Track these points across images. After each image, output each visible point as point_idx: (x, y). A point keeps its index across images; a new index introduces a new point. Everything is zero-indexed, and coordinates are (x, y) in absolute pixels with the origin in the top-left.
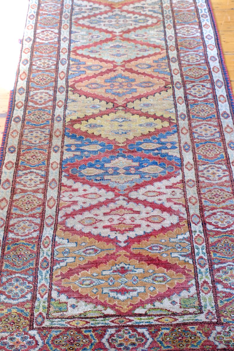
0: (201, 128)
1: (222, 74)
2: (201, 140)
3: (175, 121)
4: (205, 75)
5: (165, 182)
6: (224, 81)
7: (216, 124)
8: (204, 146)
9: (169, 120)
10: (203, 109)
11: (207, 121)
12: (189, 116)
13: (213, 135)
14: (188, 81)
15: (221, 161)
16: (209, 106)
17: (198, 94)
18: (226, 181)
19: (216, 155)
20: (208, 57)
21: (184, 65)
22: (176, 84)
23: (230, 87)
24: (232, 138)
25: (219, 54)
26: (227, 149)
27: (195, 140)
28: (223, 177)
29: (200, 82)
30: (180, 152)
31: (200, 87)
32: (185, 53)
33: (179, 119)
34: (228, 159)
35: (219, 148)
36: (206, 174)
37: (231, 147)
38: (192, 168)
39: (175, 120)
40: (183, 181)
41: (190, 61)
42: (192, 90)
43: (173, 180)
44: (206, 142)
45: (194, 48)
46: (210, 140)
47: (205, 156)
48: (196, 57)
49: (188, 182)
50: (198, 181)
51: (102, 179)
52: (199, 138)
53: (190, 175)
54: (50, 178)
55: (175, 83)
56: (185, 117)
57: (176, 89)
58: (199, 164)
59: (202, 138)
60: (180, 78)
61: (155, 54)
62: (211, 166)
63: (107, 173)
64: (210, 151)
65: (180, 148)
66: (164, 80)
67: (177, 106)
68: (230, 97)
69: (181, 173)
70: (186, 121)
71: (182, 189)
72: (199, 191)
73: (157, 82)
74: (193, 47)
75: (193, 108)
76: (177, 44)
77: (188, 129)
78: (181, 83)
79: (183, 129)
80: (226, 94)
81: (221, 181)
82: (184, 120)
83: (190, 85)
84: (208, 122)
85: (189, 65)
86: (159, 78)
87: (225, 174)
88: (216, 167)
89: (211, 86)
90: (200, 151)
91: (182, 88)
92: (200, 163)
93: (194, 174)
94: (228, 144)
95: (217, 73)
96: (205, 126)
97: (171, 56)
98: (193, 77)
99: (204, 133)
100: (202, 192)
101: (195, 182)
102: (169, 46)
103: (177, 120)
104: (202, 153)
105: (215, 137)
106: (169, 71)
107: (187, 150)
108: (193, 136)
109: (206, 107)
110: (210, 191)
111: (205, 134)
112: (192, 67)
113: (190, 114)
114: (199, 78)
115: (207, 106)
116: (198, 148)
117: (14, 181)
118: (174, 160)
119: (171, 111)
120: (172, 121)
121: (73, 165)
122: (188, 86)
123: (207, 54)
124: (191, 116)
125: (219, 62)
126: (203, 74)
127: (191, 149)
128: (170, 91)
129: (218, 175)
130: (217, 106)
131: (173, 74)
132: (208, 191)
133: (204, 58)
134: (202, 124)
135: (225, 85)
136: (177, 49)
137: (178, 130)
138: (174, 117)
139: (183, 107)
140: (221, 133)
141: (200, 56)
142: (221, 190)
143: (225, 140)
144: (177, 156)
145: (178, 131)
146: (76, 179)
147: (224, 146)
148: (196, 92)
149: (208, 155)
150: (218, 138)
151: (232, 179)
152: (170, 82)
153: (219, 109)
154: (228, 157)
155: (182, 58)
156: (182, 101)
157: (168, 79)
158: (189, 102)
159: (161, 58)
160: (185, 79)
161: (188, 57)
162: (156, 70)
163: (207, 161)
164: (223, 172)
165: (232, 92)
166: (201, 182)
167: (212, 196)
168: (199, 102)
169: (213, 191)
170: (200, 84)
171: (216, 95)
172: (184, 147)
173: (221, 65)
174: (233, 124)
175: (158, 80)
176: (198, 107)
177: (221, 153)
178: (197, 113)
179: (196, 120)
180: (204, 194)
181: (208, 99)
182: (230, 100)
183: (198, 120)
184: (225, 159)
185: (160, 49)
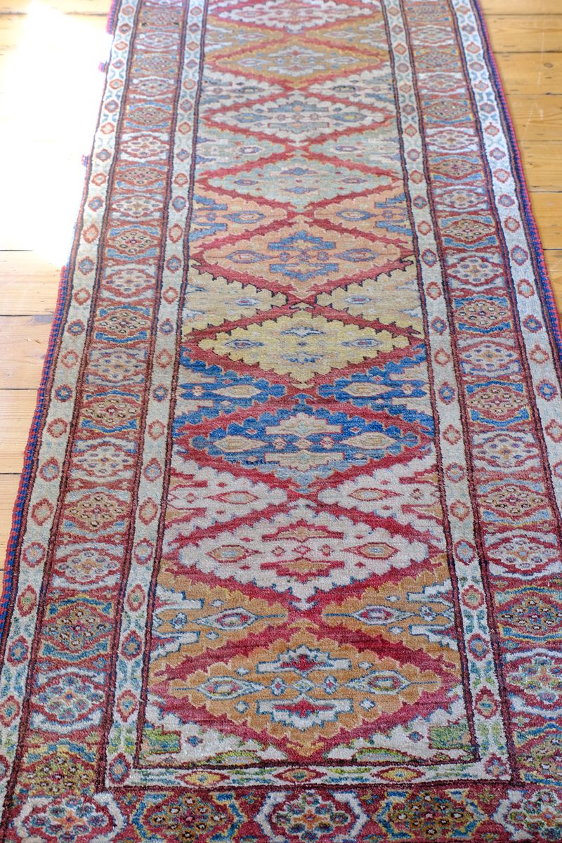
0: (479, 351)
1: (525, 234)
2: (478, 377)
3: (422, 336)
4: (487, 235)
5: (399, 470)
6: (530, 249)
7: (511, 342)
8: (484, 390)
9: (409, 332)
10: (484, 309)
11: (491, 336)
12: (452, 325)
13: (505, 367)
14: (450, 248)
15: (523, 424)
16: (496, 303)
17: (473, 277)
18: (532, 469)
19: (512, 411)
20: (494, 197)
21: (443, 214)
22: (424, 254)
23: (542, 264)
24: (547, 374)
25: (518, 190)
26: (535, 399)
27: (465, 379)
28: (526, 459)
29: (477, 250)
30: (432, 404)
31: (476, 261)
32: (445, 187)
33: (431, 330)
34: (537, 420)
35: (517, 395)
36: (490, 452)
37: (544, 394)
38: (458, 439)
39: (422, 332)
40: (437, 468)
41: (456, 206)
42: (459, 268)
43: (416, 465)
44: (490, 383)
45: (465, 176)
46: (498, 377)
47: (487, 413)
48: (469, 196)
49: (449, 469)
50: (471, 469)
51: (261, 461)
52: (475, 373)
53: (454, 454)
54: (146, 458)
55: (421, 253)
56: (444, 327)
57: (424, 266)
58: (473, 431)
59: (481, 373)
60: (433, 241)
61: (380, 189)
62: (500, 435)
63: (270, 447)
64: (498, 402)
65: (432, 394)
66: (398, 246)
67: (427, 302)
68: (543, 284)
69: (434, 449)
70: (447, 337)
71: (436, 484)
72: (474, 490)
73: (384, 249)
74: (461, 174)
75: (462, 308)
76: (428, 168)
77: (449, 352)
78: (435, 252)
79: (438, 353)
80: (534, 278)
81: (521, 468)
82: (441, 334)
83: (455, 256)
84: (494, 340)
85: (452, 214)
86: (387, 241)
87: (532, 454)
88: (511, 437)
89: (501, 259)
90: (476, 403)
91: (438, 264)
92: (476, 428)
93: (463, 452)
94: (539, 388)
95: (513, 231)
96: (487, 347)
97: (413, 195)
98: (461, 241)
99: (484, 363)
100: (479, 492)
101: (465, 471)
102: (410, 172)
103: (427, 334)
104: (479, 406)
105: (509, 371)
106: (409, 227)
107: (446, 400)
108: (461, 368)
109: (489, 305)
110: (498, 490)
111: (487, 365)
112: (459, 218)
113: (456, 322)
114: (475, 241)
115: (492, 304)
116: (472, 396)
117: (68, 464)
118: (418, 421)
119: (413, 313)
120: (415, 335)
121: (197, 429)
122: (451, 260)
123: (493, 190)
124: (457, 326)
125: (519, 209)
126: (484, 233)
127: (456, 396)
128: (412, 270)
129: (515, 454)
130: (514, 303)
131: (418, 234)
132: (493, 491)
133: (486, 198)
134: (481, 343)
135: (531, 258)
136: (428, 179)
137: (428, 354)
138: (419, 327)
139: (439, 304)
140: (523, 362)
141: (478, 194)
142: (523, 488)
143: (531, 378)
144: (426, 413)
145: (427, 358)
146: (201, 459)
147: (530, 391)
148: (469, 273)
149: (493, 412)
150: (516, 373)
151: (547, 464)
152: (411, 251)
153: (518, 311)
154: (536, 415)
155: (437, 199)
156: (438, 291)
157: (406, 243)
158: (453, 294)
159: (393, 197)
160: (444, 243)
161: (451, 197)
162: (381, 224)
163: (491, 425)
164: (527, 449)
165: (547, 274)
166: (479, 470)
167: (502, 501)
168: (475, 295)
169: (503, 491)
170: (478, 254)
171: (512, 281)
172: (441, 392)
173: (523, 214)
174: (550, 343)
175: (385, 247)
176: (473, 304)
177: (522, 406)
178: (470, 318)
179: (467, 333)
180: (484, 496)
181: (495, 288)
182: (543, 291)
183: (472, 334)
184: (530, 419)
185: (390, 179)
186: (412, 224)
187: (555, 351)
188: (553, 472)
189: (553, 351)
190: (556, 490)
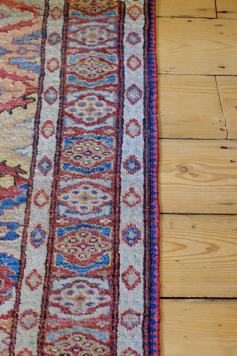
0: (76, 193)
1: (145, 72)
2: (71, 219)
3: (27, 177)
4: (109, 73)
6: (145, 88)
7: (108, 184)
8: (73, 234)
9: (17, 171)
10: (90, 149)
11: (91, 177)
12: (57, 164)
13: (97, 210)
14: (72, 86)
15: (102, 270)
16: (103, 143)
17: (87, 116)
18: (102, 318)
19: (94, 256)
20: (123, 34)
21: (73, 51)
22: (48, 91)
23: (154, 103)
24: (135, 217)
25: (146, 28)
26: (118, 244)
27: (58, 221)
28: (97, 307)
29: (96, 89)
30: (22, 247)
31: (94, 99)
32: (79, 23)
33: (37, 170)
34: (116, 266)
35: (104, 239)
36: (65, 299)
37: (128, 239)
38: (38, 284)
39: (29, 173)
40: (13, 314)
41: (87, 43)
42: (76, 107)
44: (80, 227)
45: (101, 13)
46: (89, 221)
47: (71, 258)
48: (100, 32)
49: (24, 315)
50: (45, 315)
52: (69, 215)
55: (44, 91)
56: (49, 167)
57: (44, 104)
58: (55, 276)
59: (74, 216)
60: (58, 79)
61: (21, 25)
62: (79, 281)
64: (83, 246)
65: (25, 236)
66: (25, 83)
67: (40, 141)
68: (150, 124)
69: (14, 294)
70: (50, 177)
71: (8, 331)
72: (43, 338)
73: (11, 86)
74: (98, 11)
75: (71, 148)
76: (68, 4)
77: (49, 193)
78: (58, 90)
79: (38, 194)
80: (143, 117)
81: (92, 316)
82: (45, 175)
83: (75, 94)
84: (93, 181)
85: (82, 51)
86: (15, 78)
87: (104, 301)
88: (88, 283)
89: (116, 97)
90: (63, 246)
91: (58, 101)
92: (58, 274)
93: (40, 298)
94: (125, 233)
95: (134, 69)
96: (86, 188)
97: (49, 31)
98: (84, 79)
99: (78, 206)
100: (47, 341)
101: (38, 318)
102: (51, 8)
103: (32, 173)
104: (66, 251)
105: (101, 214)
106: (39, 63)
107: (36, 243)
108: (56, 210)
109: (96, 144)
110: (65, 338)
111: (82, 208)
112: (87, 55)
113: (61, 161)
114: (95, 80)
115: (99, 143)
116: (61, 239)
118: (6, 264)
119: (24, 152)
120: (21, 175)
122: (70, 98)
123: (123, 27)
124: (62, 166)
125: (144, 47)
126: (106, 71)
127: (46, 240)
128: (32, 108)
129: (88, 301)
130: (119, 143)
131: (46, 71)
132: (60, 339)
133: (115, 36)
134: (81, 183)
135: (145, 97)
136: (66, 15)
137: (29, 195)
138: (26, 167)
139: (49, 143)
140: (115, 205)
141: (108, 31)
142: (89, 337)
143: (119, 221)
144: (15, 256)
145: (27, 201)
147: (115, 236)
148: (84, 112)
149: (76, 256)
150: (107, 217)
151: (116, 312)
152: (35, 88)
153: (121, 151)
154: (117, 261)
155: (71, 36)
156: (52, 130)
157: (33, 80)
158: (65, 133)
159: (31, 33)
160: (67, 80)
161: (83, 33)
162: (14, 61)
163: (72, 271)
164: (100, 296)
165: (157, 113)
166: (51, 317)
167: (66, 350)
168: (85, 134)
169: (70, 339)
170: (96, 92)
171: (123, 120)
172: (33, 235)
173: (146, 52)
174: (144, 186)
175: (13, 84)
176: (81, 144)
177: (105, 251)
178: (75, 158)
179: (69, 174)
180: (51, 344)
181: (105, 127)
182: (149, 131)
183: (74, 174)
184: (110, 265)
185: (32, 14)
186: (43, 61)
187: (147, 194)
188: (120, 321)
189: (145, 195)
190: (119, 339)
